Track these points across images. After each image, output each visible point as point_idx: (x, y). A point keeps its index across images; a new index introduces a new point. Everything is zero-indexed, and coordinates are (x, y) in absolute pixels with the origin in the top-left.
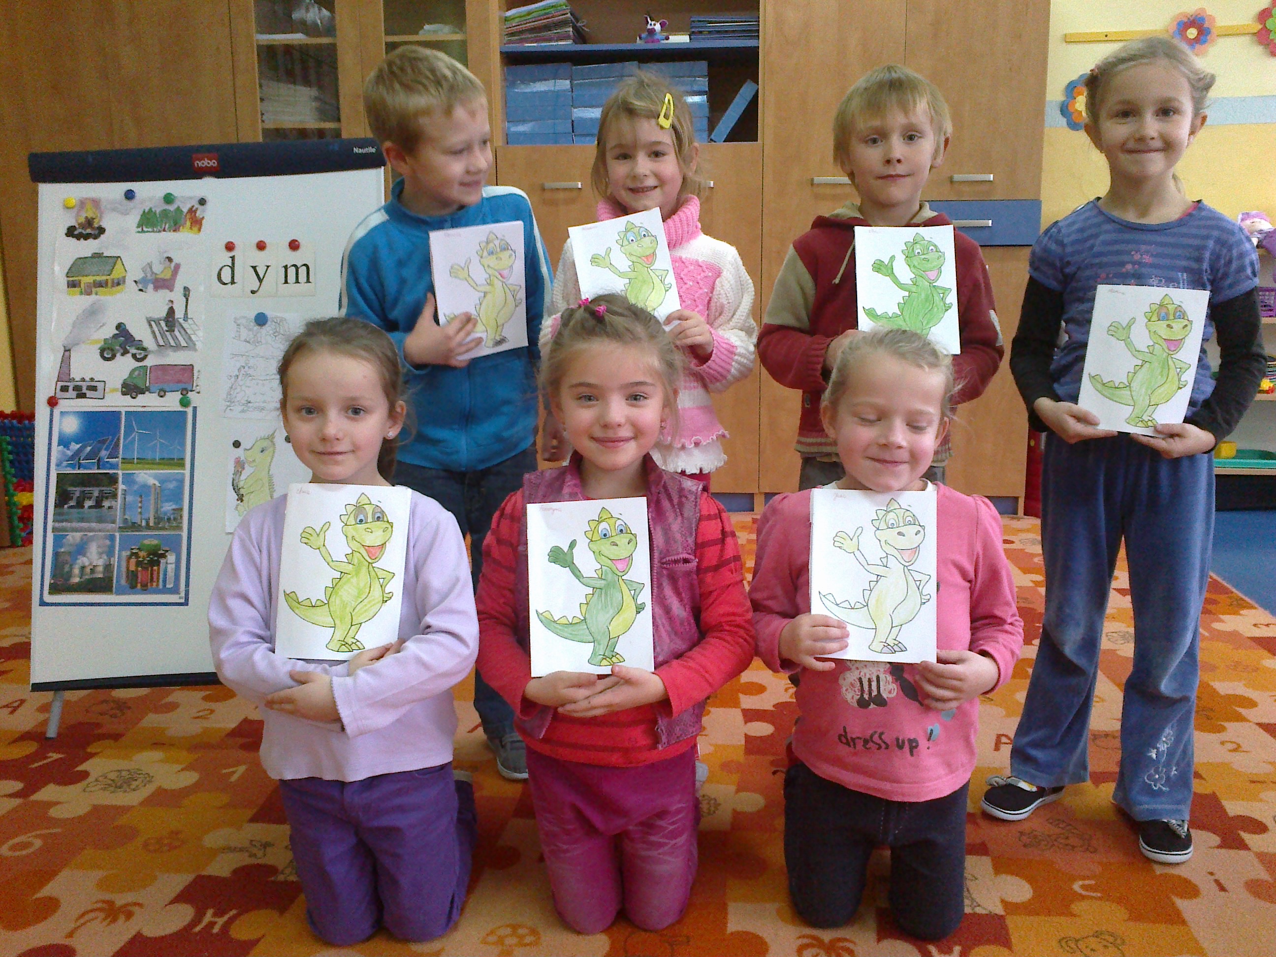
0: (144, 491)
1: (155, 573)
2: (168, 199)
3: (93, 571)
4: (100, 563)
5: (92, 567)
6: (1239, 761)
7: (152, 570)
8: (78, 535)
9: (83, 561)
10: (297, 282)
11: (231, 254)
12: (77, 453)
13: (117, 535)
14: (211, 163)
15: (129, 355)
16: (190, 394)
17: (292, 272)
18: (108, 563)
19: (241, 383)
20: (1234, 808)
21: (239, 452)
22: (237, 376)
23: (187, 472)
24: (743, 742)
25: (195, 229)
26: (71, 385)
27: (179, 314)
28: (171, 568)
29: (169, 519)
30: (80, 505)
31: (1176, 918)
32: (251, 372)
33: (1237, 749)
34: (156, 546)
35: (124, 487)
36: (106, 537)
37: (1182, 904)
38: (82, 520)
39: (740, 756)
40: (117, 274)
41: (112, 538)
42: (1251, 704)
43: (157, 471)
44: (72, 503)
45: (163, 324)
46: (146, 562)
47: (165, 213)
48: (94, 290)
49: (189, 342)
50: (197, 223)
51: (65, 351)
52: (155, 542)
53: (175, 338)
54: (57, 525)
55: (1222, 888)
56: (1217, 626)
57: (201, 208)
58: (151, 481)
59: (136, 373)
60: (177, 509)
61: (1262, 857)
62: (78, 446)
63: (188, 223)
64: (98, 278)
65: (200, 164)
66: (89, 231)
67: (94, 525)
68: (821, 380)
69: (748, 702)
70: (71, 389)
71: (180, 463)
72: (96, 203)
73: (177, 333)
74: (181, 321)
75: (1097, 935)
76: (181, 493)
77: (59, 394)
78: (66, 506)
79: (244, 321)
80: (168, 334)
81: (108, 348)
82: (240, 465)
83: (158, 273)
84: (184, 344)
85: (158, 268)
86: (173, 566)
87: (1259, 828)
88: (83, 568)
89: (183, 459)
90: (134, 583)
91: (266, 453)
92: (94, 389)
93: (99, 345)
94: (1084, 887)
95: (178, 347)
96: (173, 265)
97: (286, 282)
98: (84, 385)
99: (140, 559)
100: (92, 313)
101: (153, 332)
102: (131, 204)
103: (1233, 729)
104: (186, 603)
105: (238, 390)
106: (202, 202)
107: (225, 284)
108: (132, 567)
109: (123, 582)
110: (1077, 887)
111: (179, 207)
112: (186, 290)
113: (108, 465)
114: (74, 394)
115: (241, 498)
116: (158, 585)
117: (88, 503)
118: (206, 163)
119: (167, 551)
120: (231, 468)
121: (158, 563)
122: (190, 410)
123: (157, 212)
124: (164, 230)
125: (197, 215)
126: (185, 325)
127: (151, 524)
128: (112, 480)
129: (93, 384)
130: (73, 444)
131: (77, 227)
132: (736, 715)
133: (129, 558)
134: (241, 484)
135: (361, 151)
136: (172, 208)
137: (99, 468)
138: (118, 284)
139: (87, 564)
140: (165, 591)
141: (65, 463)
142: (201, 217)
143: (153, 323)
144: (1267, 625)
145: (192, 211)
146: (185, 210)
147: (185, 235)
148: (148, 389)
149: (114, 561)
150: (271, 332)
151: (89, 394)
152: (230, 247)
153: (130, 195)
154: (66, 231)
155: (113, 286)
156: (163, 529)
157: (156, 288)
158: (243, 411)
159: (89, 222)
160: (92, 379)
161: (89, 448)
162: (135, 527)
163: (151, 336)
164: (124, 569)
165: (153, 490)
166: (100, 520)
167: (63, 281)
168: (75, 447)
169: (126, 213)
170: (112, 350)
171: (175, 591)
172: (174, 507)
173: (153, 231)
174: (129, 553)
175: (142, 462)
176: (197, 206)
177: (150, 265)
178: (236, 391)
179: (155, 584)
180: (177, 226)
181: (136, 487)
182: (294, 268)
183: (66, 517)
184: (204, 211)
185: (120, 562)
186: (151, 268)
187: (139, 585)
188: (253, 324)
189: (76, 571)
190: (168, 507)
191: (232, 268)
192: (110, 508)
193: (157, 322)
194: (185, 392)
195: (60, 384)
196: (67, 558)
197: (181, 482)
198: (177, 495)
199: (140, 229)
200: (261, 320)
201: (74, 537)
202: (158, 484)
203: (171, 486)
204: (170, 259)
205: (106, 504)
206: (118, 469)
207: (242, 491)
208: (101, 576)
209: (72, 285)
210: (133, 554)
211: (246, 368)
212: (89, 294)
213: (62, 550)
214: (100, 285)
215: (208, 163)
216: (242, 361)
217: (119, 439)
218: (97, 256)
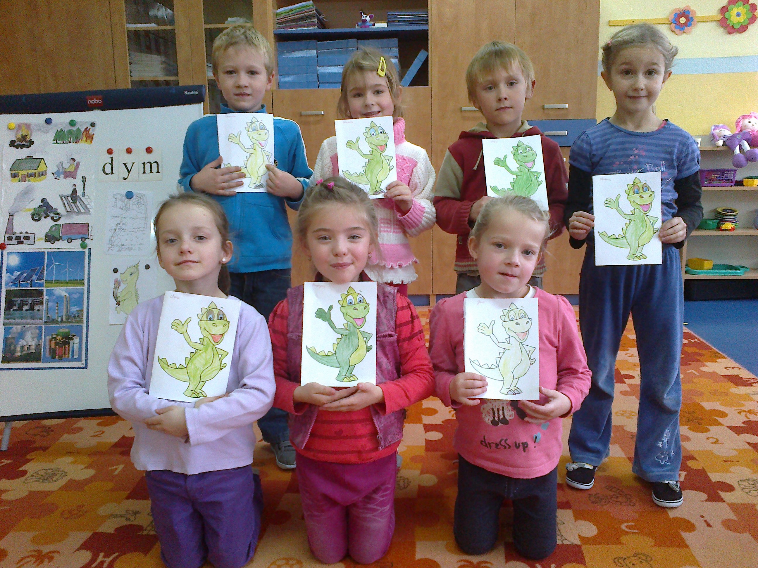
0: (59, 300)
1: (67, 349)
2: (72, 123)
3: (28, 349)
4: (33, 343)
5: (28, 346)
6: (716, 449)
7: (65, 349)
8: (19, 327)
9: (22, 342)
10: (151, 172)
11: (111, 156)
12: (18, 277)
13: (43, 326)
14: (98, 102)
16: (87, 241)
17: (148, 166)
18: (38, 344)
19: (117, 233)
20: (715, 477)
21: (117, 275)
22: (115, 230)
23: (85, 287)
24: (424, 444)
25: (89, 141)
26: (14, 236)
27: (79, 192)
28: (76, 346)
29: (75, 316)
30: (20, 309)
31: (682, 544)
32: (124, 227)
33: (717, 442)
34: (67, 333)
35: (47, 297)
36: (36, 328)
37: (686, 535)
38: (22, 318)
39: (422, 452)
40: (41, 169)
41: (40, 328)
42: (724, 415)
43: (67, 288)
44: (15, 308)
45: (70, 198)
46: (61, 342)
47: (70, 131)
48: (27, 179)
49: (86, 209)
50: (90, 137)
51: (10, 215)
52: (67, 330)
53: (77, 207)
54: (7, 321)
55: (709, 525)
56: (703, 369)
57: (92, 128)
58: (64, 294)
59: (54, 229)
60: (80, 310)
61: (733, 506)
62: (19, 273)
63: (85, 138)
64: (30, 172)
65: (91, 102)
66: (23, 143)
67: (29, 321)
68: (468, 227)
69: (427, 420)
70: (14, 238)
71: (81, 282)
72: (28, 126)
73: (78, 204)
74: (81, 196)
75: (636, 555)
76: (83, 301)
77: (7, 242)
78: (12, 310)
79: (119, 196)
80: (73, 204)
81: (36, 214)
82: (117, 283)
83: (67, 168)
84: (82, 210)
85: (66, 165)
86: (78, 345)
87: (730, 488)
88: (23, 347)
89: (83, 280)
90: (54, 356)
91: (133, 275)
92: (28, 238)
93: (31, 212)
94: (627, 527)
95: (79, 212)
96: (75, 163)
97: (144, 172)
98: (22, 236)
99: (58, 341)
100: (26, 193)
101: (64, 204)
102: (50, 126)
103: (714, 430)
104: (86, 367)
105: (117, 237)
106: (93, 125)
107: (108, 174)
108: (53, 346)
109: (47, 354)
110: (623, 527)
111: (78, 128)
112: (84, 178)
113: (37, 285)
114: (16, 242)
115: (118, 303)
116: (68, 357)
117: (25, 308)
118: (95, 101)
119: (74, 336)
120: (112, 286)
121: (69, 343)
122: (87, 251)
123: (66, 131)
124: (70, 142)
125: (90, 132)
126: (83, 199)
127: (64, 319)
128: (40, 293)
129: (27, 235)
130: (15, 272)
131: (16, 140)
132: (420, 427)
133: (51, 341)
134: (118, 295)
135: (189, 93)
136: (74, 129)
137: (31, 286)
138: (42, 175)
139: (25, 344)
140: (73, 360)
141: (11, 284)
142: (92, 134)
143: (63, 198)
144: (733, 368)
145: (87, 130)
146: (83, 130)
147: (83, 145)
148: (61, 238)
149: (42, 343)
150: (136, 203)
151: (25, 241)
152: (110, 152)
153: (48, 121)
154: (9, 144)
155: (39, 176)
156: (71, 322)
157: (66, 177)
158: (119, 251)
159: (24, 138)
160: (27, 233)
161: (25, 275)
162: (54, 321)
163: (62, 206)
164: (48, 347)
165: (65, 299)
166: (32, 318)
167: (8, 174)
168: (17, 274)
169: (46, 132)
170: (39, 215)
171: (79, 359)
172: (77, 309)
173: (63, 143)
174: (51, 337)
175: (59, 282)
176: (90, 127)
177: (61, 163)
178: (115, 239)
179: (67, 356)
180: (78, 139)
181: (55, 297)
182: (149, 164)
183: (11, 316)
184: (93, 131)
185: (45, 343)
186: (62, 165)
187: (57, 357)
188: (125, 198)
189: (19, 349)
190: (74, 309)
191: (112, 164)
192: (38, 310)
193: (66, 198)
194: (83, 239)
195: (7, 236)
196: (13, 340)
197: (82, 294)
198: (79, 302)
199: (55, 142)
200: (129, 195)
201: (17, 329)
202: (68, 295)
203: (76, 296)
204: (73, 160)
205: (36, 308)
206: (43, 286)
207: (119, 299)
208: (34, 351)
209: (14, 176)
210: (53, 338)
211: (121, 224)
212: (25, 181)
213: (10, 336)
214: (31, 176)
215: (96, 102)
216: (118, 220)
217: (44, 268)
218: (29, 158)
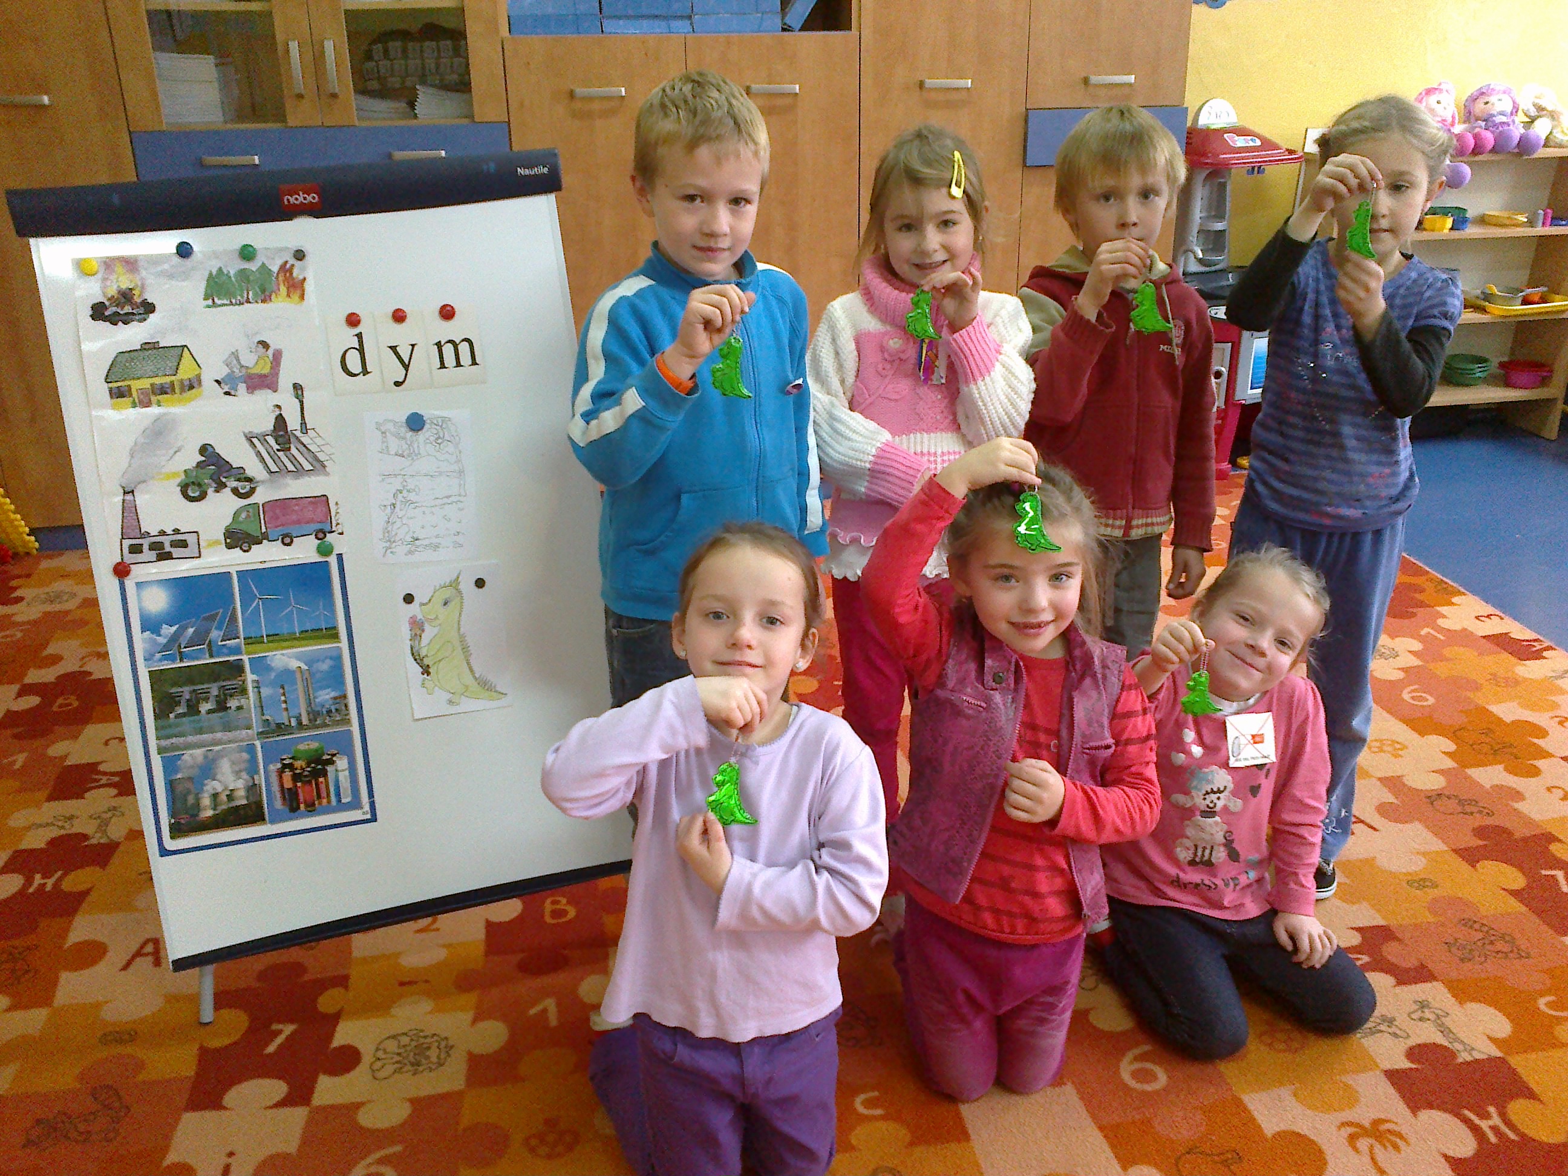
0: (285, 679)
1: (323, 787)
2: (247, 253)
3: (230, 797)
4: (239, 785)
5: (228, 793)
7: (317, 785)
8: (198, 752)
9: (212, 786)
10: (458, 364)
11: (356, 331)
12: (174, 639)
13: (258, 743)
14: (309, 198)
15: (227, 491)
16: (330, 538)
17: (448, 350)
18: (251, 784)
19: (400, 514)
22: (394, 505)
23: (344, 644)
25: (296, 297)
26: (146, 543)
27: (293, 423)
28: (344, 778)
29: (329, 712)
30: (193, 709)
32: (412, 497)
34: (316, 750)
35: (255, 677)
36: (241, 750)
38: (200, 731)
40: (186, 371)
41: (251, 749)
43: (300, 649)
44: (181, 710)
46: (306, 773)
47: (242, 273)
48: (154, 398)
49: (315, 463)
50: (296, 287)
51: (125, 493)
52: (315, 745)
53: (293, 460)
54: (164, 743)
57: (297, 264)
58: (294, 664)
59: (243, 515)
60: (340, 697)
62: (174, 628)
63: (283, 289)
64: (158, 381)
65: (292, 200)
66: (128, 309)
67: (219, 735)
70: (146, 547)
71: (332, 634)
72: (130, 264)
76: (342, 676)
77: (129, 558)
78: (172, 716)
79: (390, 426)
80: (280, 454)
81: (193, 483)
82: (417, 627)
83: (251, 366)
84: (307, 466)
85: (249, 359)
86: (347, 773)
88: (215, 796)
89: (335, 628)
90: (293, 804)
91: (451, 605)
92: (184, 544)
93: (178, 480)
95: (299, 472)
96: (270, 352)
97: (443, 366)
98: (166, 541)
99: (298, 771)
100: (158, 433)
101: (259, 454)
102: (188, 263)
104: (374, 819)
105: (398, 524)
106: (300, 255)
107: (355, 375)
108: (288, 784)
109: (278, 804)
111: (263, 264)
113: (225, 650)
114: (152, 556)
115: (426, 671)
116: (329, 802)
117: (204, 707)
118: (300, 198)
119: (334, 755)
121: (325, 774)
122: (333, 560)
123: (232, 273)
124: (248, 301)
125: (295, 275)
127: (305, 721)
128: (237, 669)
129: (180, 537)
130: (164, 626)
131: (107, 303)
133: (280, 772)
134: (423, 652)
135: (527, 172)
136: (253, 266)
137: (211, 656)
138: (191, 387)
139: (219, 788)
140: (342, 807)
141: (158, 656)
142: (301, 277)
143: (255, 440)
145: (286, 270)
146: (275, 269)
147: (281, 305)
148: (265, 537)
149: (260, 780)
150: (432, 439)
151: (176, 552)
152: (353, 320)
153: (184, 251)
154: (91, 312)
155: (182, 391)
156: (325, 725)
157: (251, 388)
158: (410, 552)
159: (126, 296)
160: (177, 531)
161: (191, 630)
162: (281, 729)
163: (256, 460)
164: (276, 788)
165: (298, 676)
166: (227, 727)
167: (102, 390)
168: (168, 630)
169: (185, 276)
170: (199, 485)
171: (356, 804)
172: (333, 694)
173: (231, 304)
174: (279, 765)
175: (276, 638)
176: (292, 261)
177: (235, 355)
178: (395, 526)
179: (325, 801)
180: (267, 293)
181: (273, 675)
182: (450, 345)
183: (176, 731)
184: (303, 269)
185: (268, 780)
186: (238, 360)
187: (302, 806)
188: (404, 429)
189: (206, 801)
190: (325, 696)
191: (361, 350)
192: (239, 708)
193: (262, 439)
194: (321, 534)
195: (127, 543)
196: (189, 785)
197: (339, 658)
198: (336, 677)
199: (210, 302)
200: (415, 423)
201: (193, 756)
202: (304, 667)
203: (325, 666)
204: (265, 345)
205: (233, 703)
206: (240, 653)
207: (426, 661)
208: (244, 802)
209: (118, 394)
210: (285, 766)
211: (405, 492)
212: (148, 404)
213: (179, 776)
214: (163, 390)
215: (305, 199)
216: (397, 483)
217: (234, 609)
218: (149, 347)
